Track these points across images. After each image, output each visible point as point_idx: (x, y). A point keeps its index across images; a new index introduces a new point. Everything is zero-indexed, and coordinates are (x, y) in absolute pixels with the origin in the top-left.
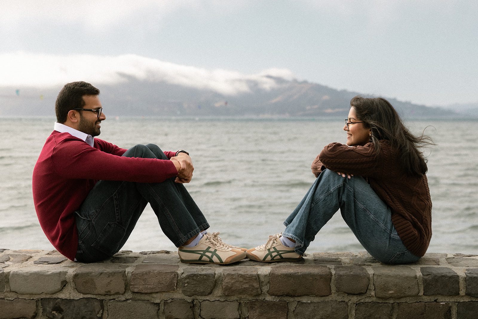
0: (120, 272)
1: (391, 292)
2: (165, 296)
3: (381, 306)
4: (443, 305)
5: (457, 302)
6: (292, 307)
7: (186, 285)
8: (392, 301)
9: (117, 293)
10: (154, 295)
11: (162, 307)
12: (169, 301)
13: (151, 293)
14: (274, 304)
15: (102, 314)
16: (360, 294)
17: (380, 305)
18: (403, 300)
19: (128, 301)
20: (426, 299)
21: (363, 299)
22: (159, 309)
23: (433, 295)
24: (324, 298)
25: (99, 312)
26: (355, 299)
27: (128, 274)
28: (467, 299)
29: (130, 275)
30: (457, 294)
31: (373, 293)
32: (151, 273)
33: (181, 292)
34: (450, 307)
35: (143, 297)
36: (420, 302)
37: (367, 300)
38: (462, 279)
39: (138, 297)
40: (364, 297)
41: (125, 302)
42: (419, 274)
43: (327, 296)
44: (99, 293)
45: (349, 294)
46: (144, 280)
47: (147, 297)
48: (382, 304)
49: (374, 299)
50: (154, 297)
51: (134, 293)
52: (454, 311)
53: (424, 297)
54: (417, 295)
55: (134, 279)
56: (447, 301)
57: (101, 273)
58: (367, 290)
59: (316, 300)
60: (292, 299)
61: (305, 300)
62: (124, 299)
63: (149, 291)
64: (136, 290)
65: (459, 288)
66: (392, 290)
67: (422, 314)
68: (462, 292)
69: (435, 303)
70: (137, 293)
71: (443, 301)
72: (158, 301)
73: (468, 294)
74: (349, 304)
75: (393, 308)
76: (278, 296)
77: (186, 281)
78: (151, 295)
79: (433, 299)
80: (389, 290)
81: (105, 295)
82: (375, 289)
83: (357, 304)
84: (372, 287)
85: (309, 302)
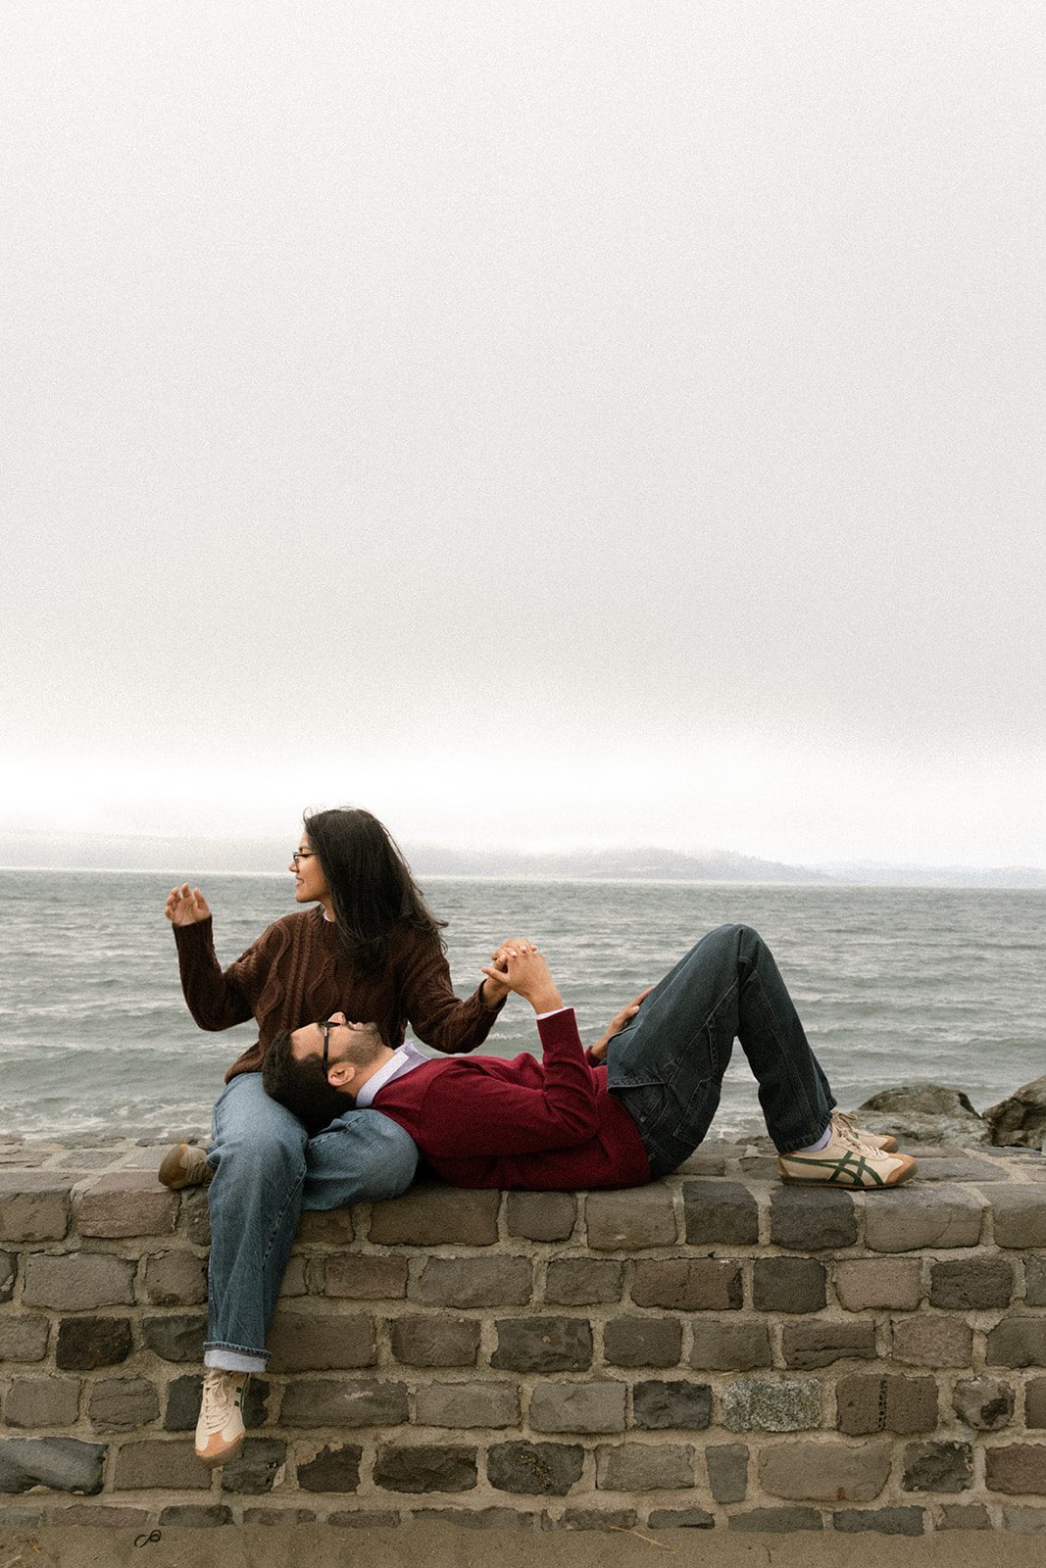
0: (59, 1193)
1: (619, 1237)
2: (150, 1245)
3: (599, 1268)
4: (726, 1265)
5: (753, 1259)
6: (416, 1270)
7: (196, 1220)
8: (621, 1257)
9: (48, 1239)
10: (129, 1243)
11: (142, 1271)
12: (157, 1257)
13: (121, 1238)
14: (380, 1261)
15: (13, 1284)
16: (557, 1241)
17: (598, 1264)
18: (644, 1255)
19: (71, 1257)
20: (692, 1251)
21: (565, 1252)
22: (135, 1275)
23: (705, 1243)
24: (484, 1249)
25: (6, 1279)
26: (546, 1251)
27: (75, 1196)
28: (772, 1253)
29: (81, 1198)
30: (754, 1241)
31: (583, 1239)
32: (125, 1196)
33: (185, 1235)
34: (741, 1269)
35: (103, 1247)
36: (679, 1258)
37: (572, 1254)
38: (763, 1210)
39: (92, 1245)
40: (564, 1246)
41: (62, 1258)
42: (678, 1199)
43: (490, 1245)
44: (10, 1238)
45: (534, 1241)
46: (109, 1209)
47: (112, 1247)
48: (602, 1263)
49: (586, 1252)
50: (126, 1247)
51: (85, 1237)
52: (748, 1279)
53: (687, 1248)
54: (673, 1244)
55: (86, 1208)
56: (735, 1255)
57: (18, 1195)
58: (571, 1233)
59: (467, 1253)
60: (416, 1252)
61: (443, 1253)
62: (64, 1251)
63: (117, 1234)
64: (89, 1232)
65: (757, 1229)
66: (623, 1233)
67: (682, 1285)
68: (764, 1237)
69: (709, 1260)
70: (92, 1237)
71: (727, 1255)
72: (134, 1256)
73: (776, 1242)
74: (535, 1263)
75: (624, 1272)
76: (389, 1245)
77: (197, 1213)
78: (120, 1243)
79: (705, 1251)
80: (618, 1233)
81: (22, 1242)
82: (588, 1230)
83: (550, 1263)
84: (581, 1225)
85: (453, 1257)
